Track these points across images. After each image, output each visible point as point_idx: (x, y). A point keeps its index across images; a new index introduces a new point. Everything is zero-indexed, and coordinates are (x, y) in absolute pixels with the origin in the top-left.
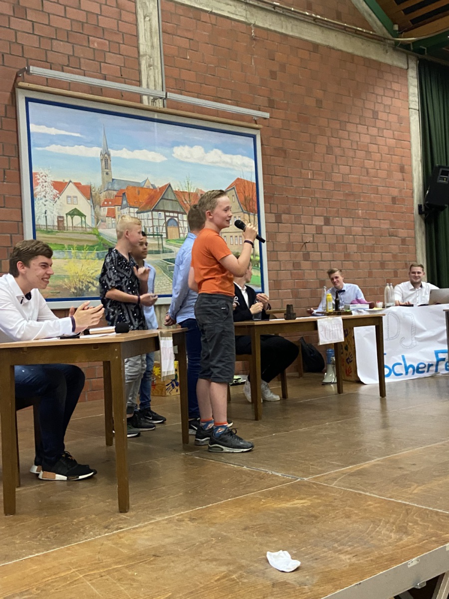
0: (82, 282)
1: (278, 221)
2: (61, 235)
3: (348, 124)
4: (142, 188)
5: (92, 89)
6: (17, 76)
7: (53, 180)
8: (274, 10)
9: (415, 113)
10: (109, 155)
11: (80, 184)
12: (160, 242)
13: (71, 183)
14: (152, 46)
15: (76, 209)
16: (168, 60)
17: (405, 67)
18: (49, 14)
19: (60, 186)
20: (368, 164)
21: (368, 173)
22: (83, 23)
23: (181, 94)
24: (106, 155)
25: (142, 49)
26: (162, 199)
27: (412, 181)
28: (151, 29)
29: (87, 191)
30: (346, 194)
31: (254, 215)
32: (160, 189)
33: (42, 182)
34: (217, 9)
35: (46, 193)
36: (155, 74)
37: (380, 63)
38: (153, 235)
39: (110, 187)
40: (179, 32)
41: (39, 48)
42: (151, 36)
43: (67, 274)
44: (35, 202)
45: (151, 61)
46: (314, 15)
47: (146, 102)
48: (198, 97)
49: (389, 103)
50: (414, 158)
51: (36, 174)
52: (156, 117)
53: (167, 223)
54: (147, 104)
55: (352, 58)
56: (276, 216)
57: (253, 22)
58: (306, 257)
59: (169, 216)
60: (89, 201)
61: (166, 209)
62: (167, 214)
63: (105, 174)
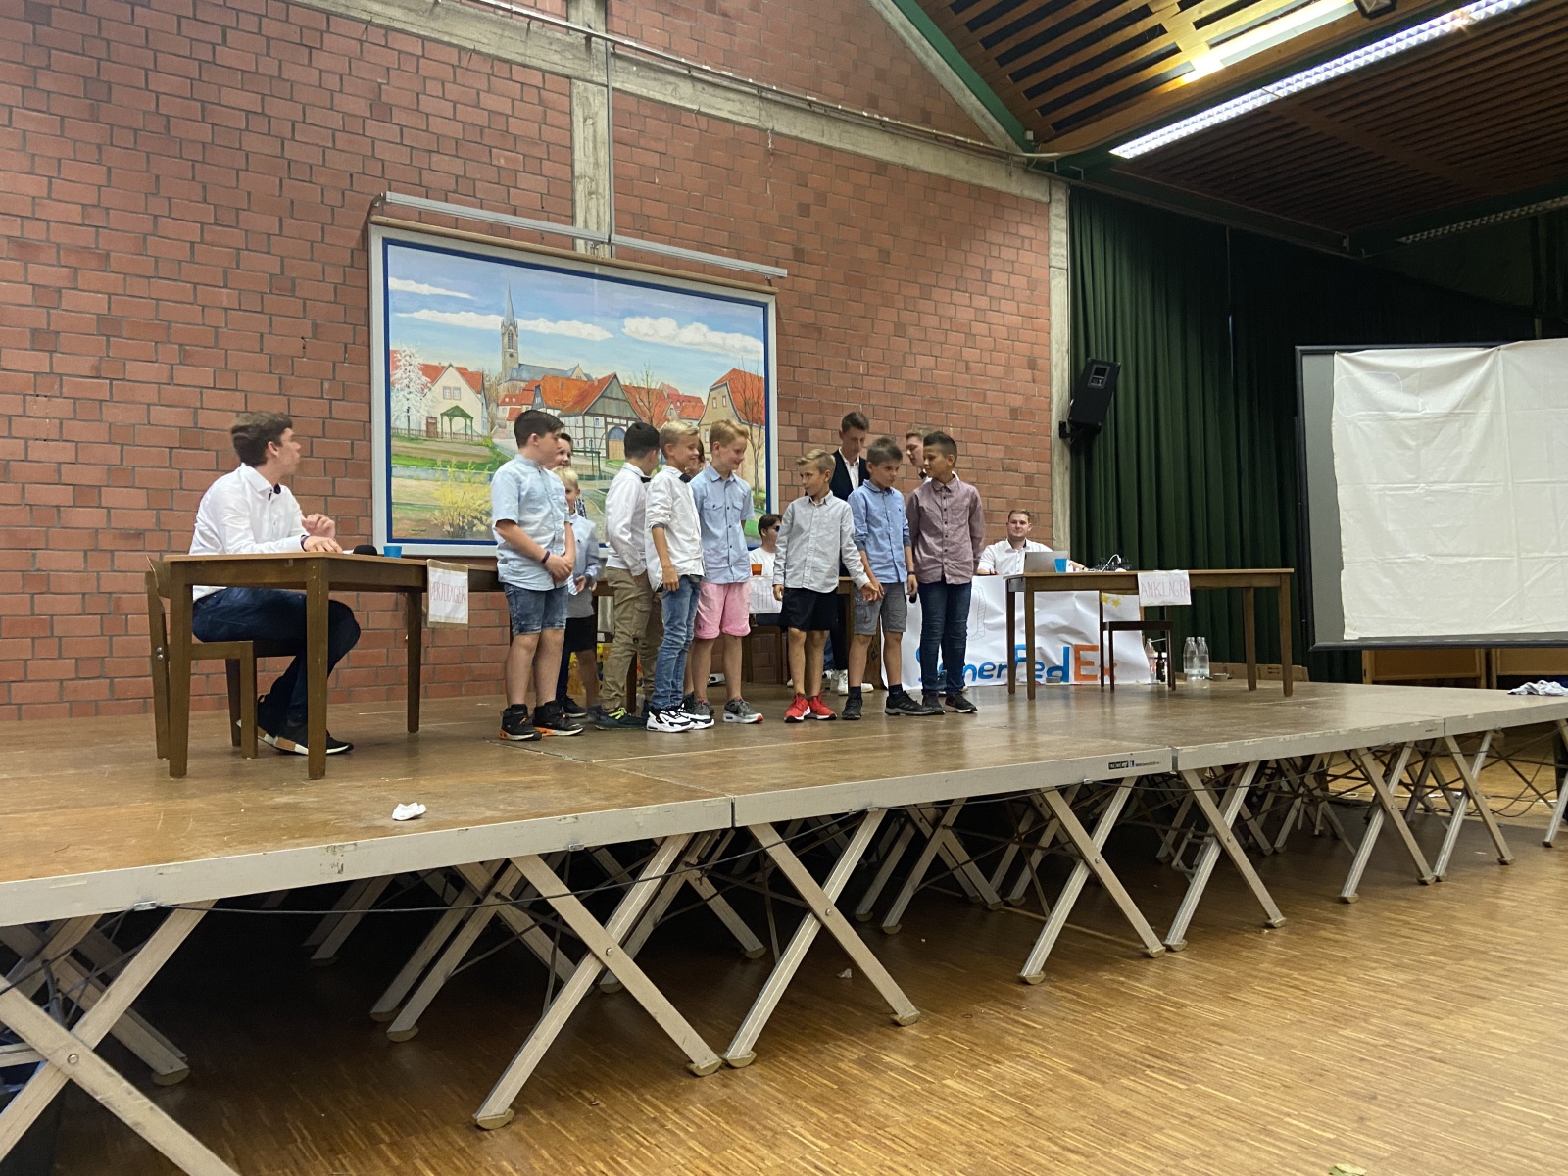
0: (463, 517)
1: (803, 437)
2: (431, 445)
3: (934, 289)
4: (569, 379)
5: (493, 228)
6: (372, 206)
7: (422, 362)
8: (810, 109)
9: (1060, 274)
10: (515, 328)
11: (466, 369)
12: (596, 463)
13: (451, 367)
14: (596, 164)
15: (457, 407)
16: (622, 185)
17: (1045, 199)
18: (428, 115)
19: (433, 372)
20: (969, 354)
21: (968, 368)
22: (482, 128)
23: (642, 239)
24: (510, 328)
25: (579, 168)
26: (601, 396)
27: (1050, 385)
28: (595, 137)
29: (477, 381)
30: (927, 400)
31: (760, 428)
32: (598, 381)
33: (404, 365)
34: (710, 106)
35: (411, 381)
36: (598, 205)
37: (998, 194)
38: (585, 452)
39: (515, 375)
40: (642, 142)
41: (410, 164)
42: (595, 148)
43: (438, 503)
44: (392, 394)
45: (594, 186)
46: (877, 116)
47: (581, 248)
48: (670, 244)
49: (1014, 258)
50: (1054, 346)
51: (395, 352)
52: (596, 270)
53: (608, 435)
54: (583, 252)
55: (947, 183)
56: (798, 431)
57: (770, 126)
59: (612, 424)
60: (479, 395)
61: (607, 412)
62: (609, 420)
63: (507, 355)
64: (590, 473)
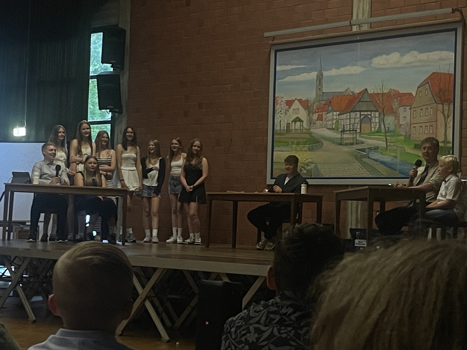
2: (287, 136)
4: (344, 95)
7: (286, 100)
10: (322, 76)
11: (301, 99)
12: (355, 136)
13: (296, 100)
15: (297, 117)
19: (289, 103)
24: (320, 76)
26: (359, 101)
29: (305, 104)
31: (449, 105)
32: (358, 94)
33: (280, 102)
35: (282, 109)
38: (350, 131)
39: (321, 98)
44: (276, 116)
47: (355, 29)
51: (277, 97)
52: (358, 38)
53: (361, 121)
59: (363, 115)
60: (306, 111)
61: (361, 109)
62: (362, 113)
63: (318, 89)
64: (352, 142)
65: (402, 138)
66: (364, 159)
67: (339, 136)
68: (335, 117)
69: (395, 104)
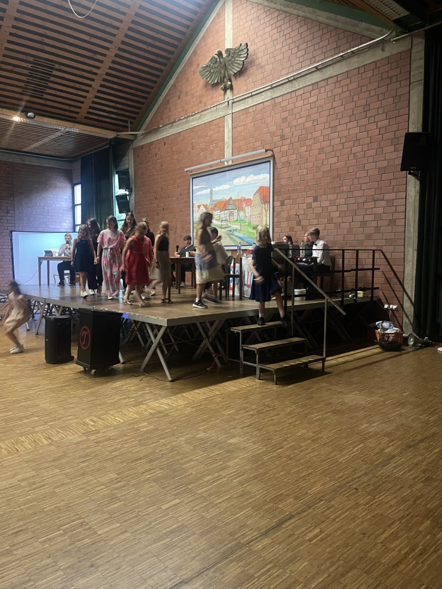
1: (282, 204)
4: (222, 201)
7: (198, 205)
11: (204, 204)
12: (227, 223)
14: (229, 138)
24: (211, 191)
25: (225, 141)
26: (228, 204)
29: (206, 207)
30: (334, 177)
31: (268, 204)
32: (228, 200)
35: (196, 210)
36: (229, 149)
38: (225, 221)
39: (212, 203)
42: (229, 133)
45: (228, 145)
47: (226, 164)
51: (194, 204)
52: (227, 169)
53: (229, 215)
56: (281, 202)
58: (299, 223)
59: (231, 211)
61: (229, 209)
63: (211, 198)
64: (225, 226)
65: (247, 223)
66: (232, 236)
67: (220, 224)
68: (218, 213)
69: (244, 205)
